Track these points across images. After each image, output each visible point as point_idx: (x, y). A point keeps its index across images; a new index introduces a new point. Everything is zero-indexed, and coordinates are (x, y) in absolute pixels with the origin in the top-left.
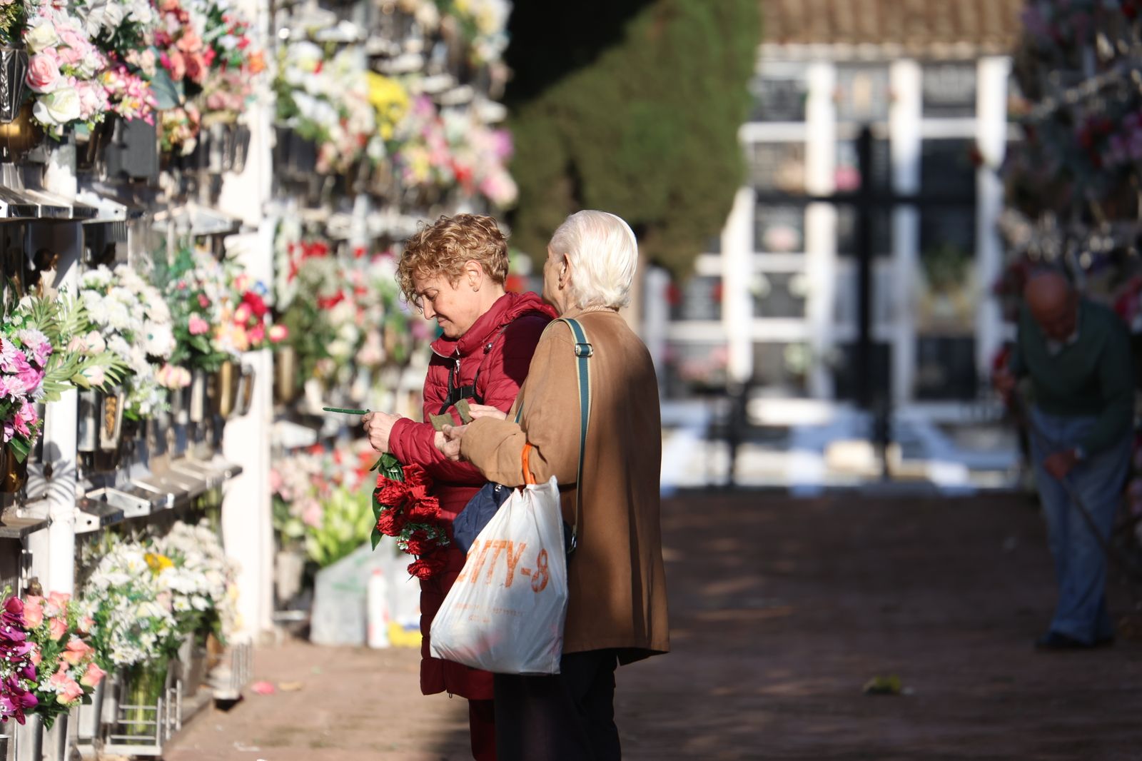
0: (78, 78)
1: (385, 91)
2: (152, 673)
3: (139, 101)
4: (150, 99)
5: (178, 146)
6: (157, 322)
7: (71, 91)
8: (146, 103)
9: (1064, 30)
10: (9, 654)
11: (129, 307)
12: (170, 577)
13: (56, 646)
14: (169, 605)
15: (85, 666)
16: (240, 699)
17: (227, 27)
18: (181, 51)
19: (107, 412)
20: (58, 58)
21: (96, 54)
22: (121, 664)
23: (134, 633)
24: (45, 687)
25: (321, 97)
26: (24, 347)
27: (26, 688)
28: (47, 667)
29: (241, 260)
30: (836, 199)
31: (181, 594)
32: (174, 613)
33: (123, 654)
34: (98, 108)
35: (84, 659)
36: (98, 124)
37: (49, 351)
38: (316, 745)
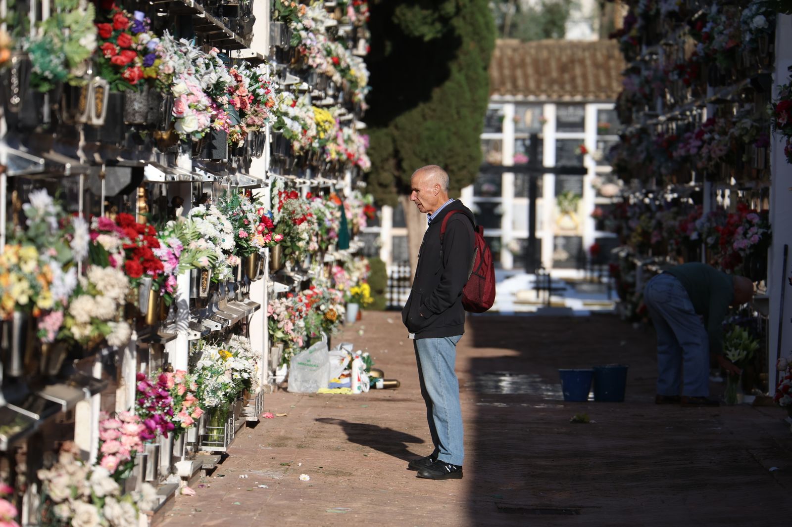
0: (198, 110)
1: (324, 115)
2: (221, 410)
3: (223, 121)
4: (228, 121)
5: (236, 143)
6: (227, 233)
7: (193, 117)
8: (226, 122)
9: (647, 90)
10: (161, 403)
11: (215, 225)
12: (231, 363)
13: (181, 398)
14: (230, 375)
15: (194, 408)
16: (258, 422)
17: (260, 84)
18: (238, 96)
19: (203, 279)
20: (188, 100)
21: (206, 98)
22: (208, 406)
23: (214, 391)
24: (176, 419)
25: (295, 118)
26: (169, 246)
27: (169, 420)
28: (176, 409)
29: (261, 200)
30: (515, 169)
31: (236, 371)
32: (233, 380)
33: (210, 401)
34: (206, 125)
35: (193, 404)
36: (207, 133)
37: (182, 249)
38: (299, 447)
